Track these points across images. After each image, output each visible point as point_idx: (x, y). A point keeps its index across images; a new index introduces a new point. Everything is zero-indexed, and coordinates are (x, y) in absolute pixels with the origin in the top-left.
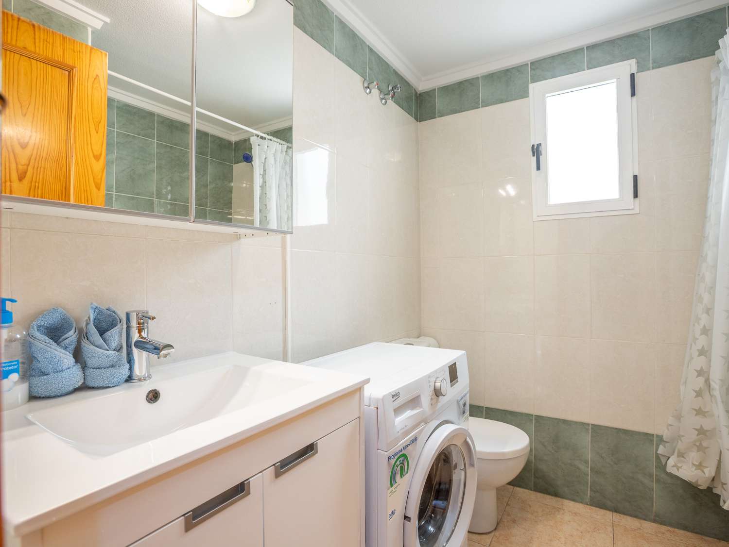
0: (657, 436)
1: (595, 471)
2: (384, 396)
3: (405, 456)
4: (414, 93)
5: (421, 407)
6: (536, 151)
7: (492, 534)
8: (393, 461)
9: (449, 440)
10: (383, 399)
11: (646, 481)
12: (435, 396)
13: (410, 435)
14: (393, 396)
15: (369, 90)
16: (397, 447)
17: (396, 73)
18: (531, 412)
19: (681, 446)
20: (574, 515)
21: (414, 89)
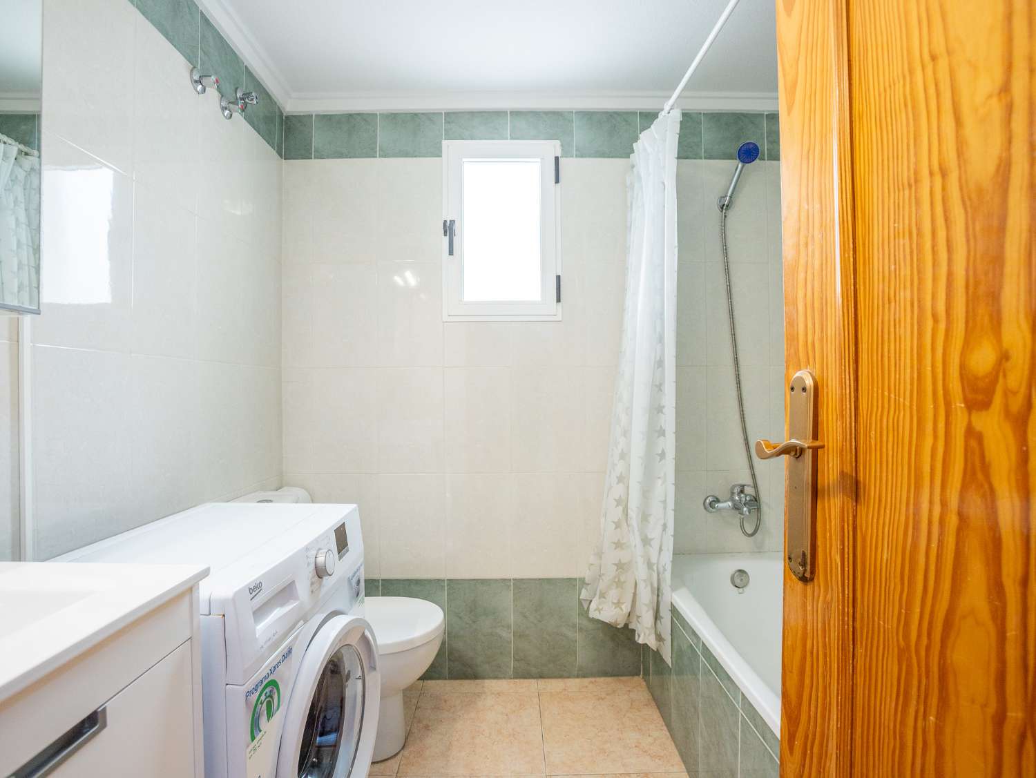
0: (580, 579)
1: (520, 636)
2: (236, 594)
3: (274, 684)
4: (277, 114)
5: (296, 598)
6: (449, 229)
7: (399, 756)
8: (254, 697)
9: (340, 640)
10: (234, 599)
11: (570, 634)
12: (316, 578)
13: (282, 647)
14: (251, 590)
15: (201, 86)
16: (261, 672)
17: (249, 73)
18: (442, 576)
19: (602, 586)
20: (497, 696)
21: (279, 108)
